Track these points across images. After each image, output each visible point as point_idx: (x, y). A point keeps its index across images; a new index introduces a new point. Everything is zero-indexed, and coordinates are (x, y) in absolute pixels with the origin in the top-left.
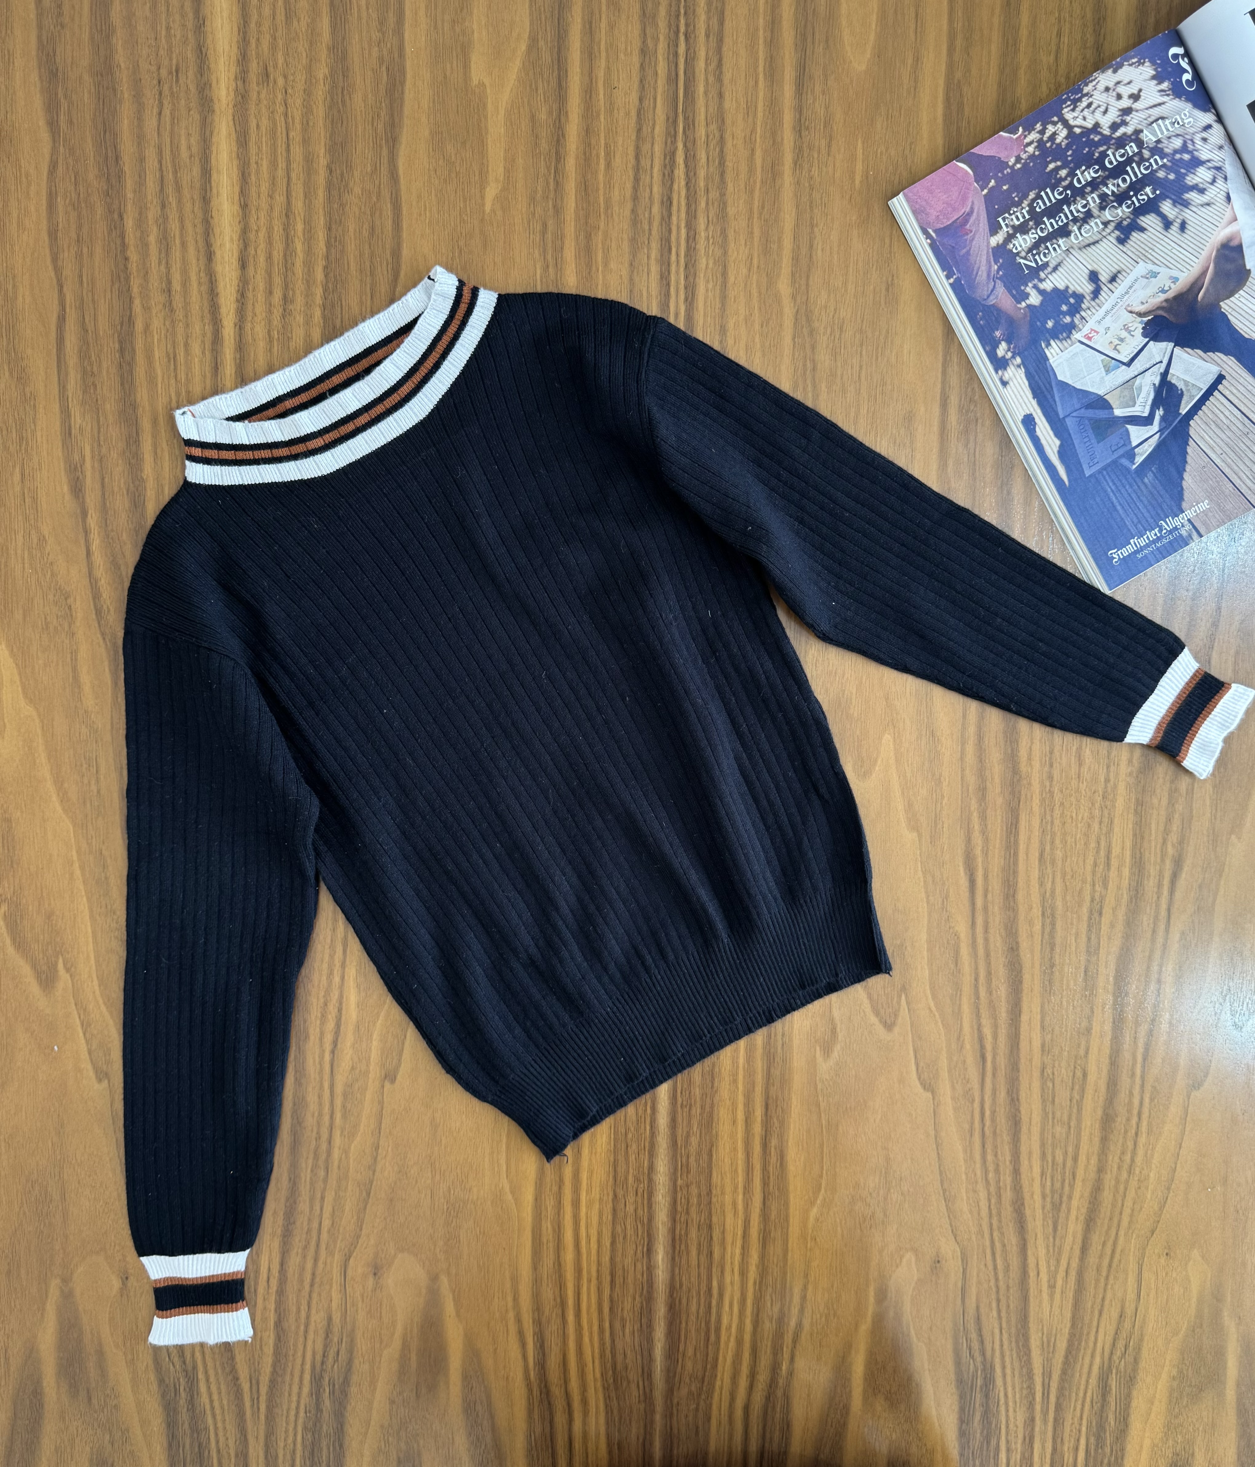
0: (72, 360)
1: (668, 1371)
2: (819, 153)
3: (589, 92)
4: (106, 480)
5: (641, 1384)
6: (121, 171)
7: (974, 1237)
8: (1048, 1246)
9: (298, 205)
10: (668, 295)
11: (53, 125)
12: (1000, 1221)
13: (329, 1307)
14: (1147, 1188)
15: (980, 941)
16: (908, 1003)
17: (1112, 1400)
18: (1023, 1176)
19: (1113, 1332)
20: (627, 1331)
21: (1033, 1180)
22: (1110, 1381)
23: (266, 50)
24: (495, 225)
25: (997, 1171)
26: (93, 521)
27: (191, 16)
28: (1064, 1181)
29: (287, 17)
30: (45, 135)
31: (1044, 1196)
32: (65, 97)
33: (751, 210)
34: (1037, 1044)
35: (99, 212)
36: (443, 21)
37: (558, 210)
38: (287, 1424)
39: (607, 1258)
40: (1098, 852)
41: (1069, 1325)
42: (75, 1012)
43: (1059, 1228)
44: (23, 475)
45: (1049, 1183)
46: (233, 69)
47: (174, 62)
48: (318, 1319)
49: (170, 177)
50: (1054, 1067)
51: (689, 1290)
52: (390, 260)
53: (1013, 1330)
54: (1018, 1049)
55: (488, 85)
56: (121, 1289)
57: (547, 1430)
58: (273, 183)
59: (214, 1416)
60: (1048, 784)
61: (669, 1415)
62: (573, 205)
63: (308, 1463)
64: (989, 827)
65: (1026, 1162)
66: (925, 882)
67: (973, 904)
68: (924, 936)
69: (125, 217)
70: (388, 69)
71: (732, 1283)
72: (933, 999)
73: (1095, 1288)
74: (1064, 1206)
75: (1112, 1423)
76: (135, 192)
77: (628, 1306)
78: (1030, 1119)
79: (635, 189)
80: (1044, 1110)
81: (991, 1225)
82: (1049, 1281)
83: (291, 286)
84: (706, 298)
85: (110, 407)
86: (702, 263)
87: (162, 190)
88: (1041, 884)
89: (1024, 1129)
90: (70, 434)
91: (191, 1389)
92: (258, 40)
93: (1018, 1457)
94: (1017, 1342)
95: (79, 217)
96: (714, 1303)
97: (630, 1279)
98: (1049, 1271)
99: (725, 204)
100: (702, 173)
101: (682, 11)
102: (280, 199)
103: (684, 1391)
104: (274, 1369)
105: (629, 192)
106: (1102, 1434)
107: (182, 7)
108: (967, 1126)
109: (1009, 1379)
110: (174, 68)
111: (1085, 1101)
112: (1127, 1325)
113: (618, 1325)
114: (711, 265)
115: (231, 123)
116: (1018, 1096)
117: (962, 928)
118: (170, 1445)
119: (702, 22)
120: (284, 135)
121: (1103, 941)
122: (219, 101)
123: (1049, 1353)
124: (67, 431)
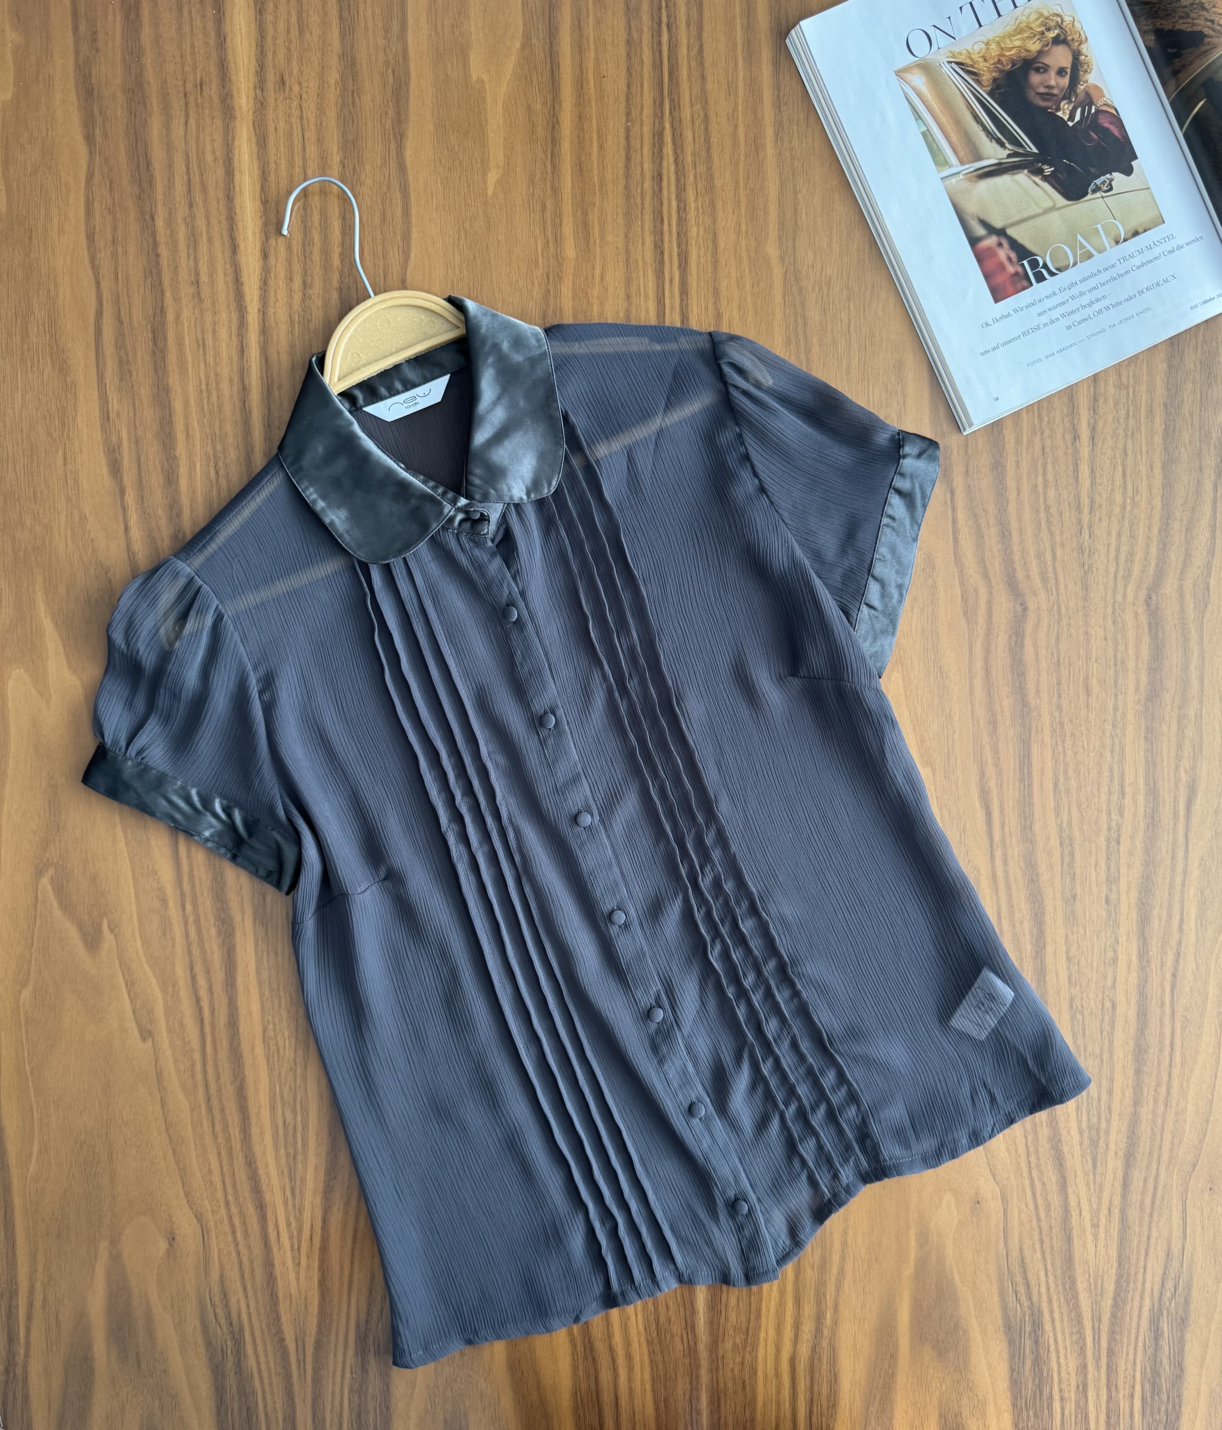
0: (109, 350)
1: (712, 1323)
3: (580, 81)
4: (142, 460)
5: (685, 1336)
8: (1088, 1184)
10: (662, 262)
11: (89, 139)
14: (1185, 1121)
17: (1164, 1343)
19: (1161, 1272)
22: (1161, 1324)
23: (282, 61)
24: (497, 207)
26: (130, 498)
27: (213, 35)
28: (1100, 1115)
29: (300, 31)
30: (82, 149)
31: (1081, 1132)
32: (100, 114)
33: (737, 182)
35: (132, 215)
36: (443, 26)
37: (556, 191)
38: (334, 1385)
40: (1112, 780)
41: (1115, 1265)
42: (120, 973)
44: (65, 458)
46: (253, 79)
47: (198, 77)
49: (196, 179)
52: (401, 243)
56: (168, 1250)
57: (593, 1387)
59: (261, 1379)
61: (714, 1369)
62: (570, 185)
63: (355, 1426)
64: (1002, 759)
69: (156, 216)
70: (394, 72)
73: (1140, 1226)
74: (1102, 1142)
75: (1167, 1368)
76: (164, 194)
79: (627, 167)
81: (1029, 1162)
82: (1092, 1220)
83: (309, 272)
84: (698, 264)
85: (145, 392)
86: (693, 231)
87: (189, 192)
88: (1057, 815)
90: (108, 419)
91: (238, 1351)
92: (274, 52)
93: (1073, 1406)
94: (1064, 1284)
95: (115, 220)
99: (712, 177)
103: (729, 1345)
104: (320, 1329)
106: (1157, 1380)
107: (205, 27)
109: (1057, 1323)
111: (1116, 1032)
112: (1175, 1264)
115: (251, 128)
118: (219, 1410)
119: (682, 13)
120: (300, 136)
121: (1123, 869)
122: (240, 108)
123: (1096, 1295)
124: (106, 416)
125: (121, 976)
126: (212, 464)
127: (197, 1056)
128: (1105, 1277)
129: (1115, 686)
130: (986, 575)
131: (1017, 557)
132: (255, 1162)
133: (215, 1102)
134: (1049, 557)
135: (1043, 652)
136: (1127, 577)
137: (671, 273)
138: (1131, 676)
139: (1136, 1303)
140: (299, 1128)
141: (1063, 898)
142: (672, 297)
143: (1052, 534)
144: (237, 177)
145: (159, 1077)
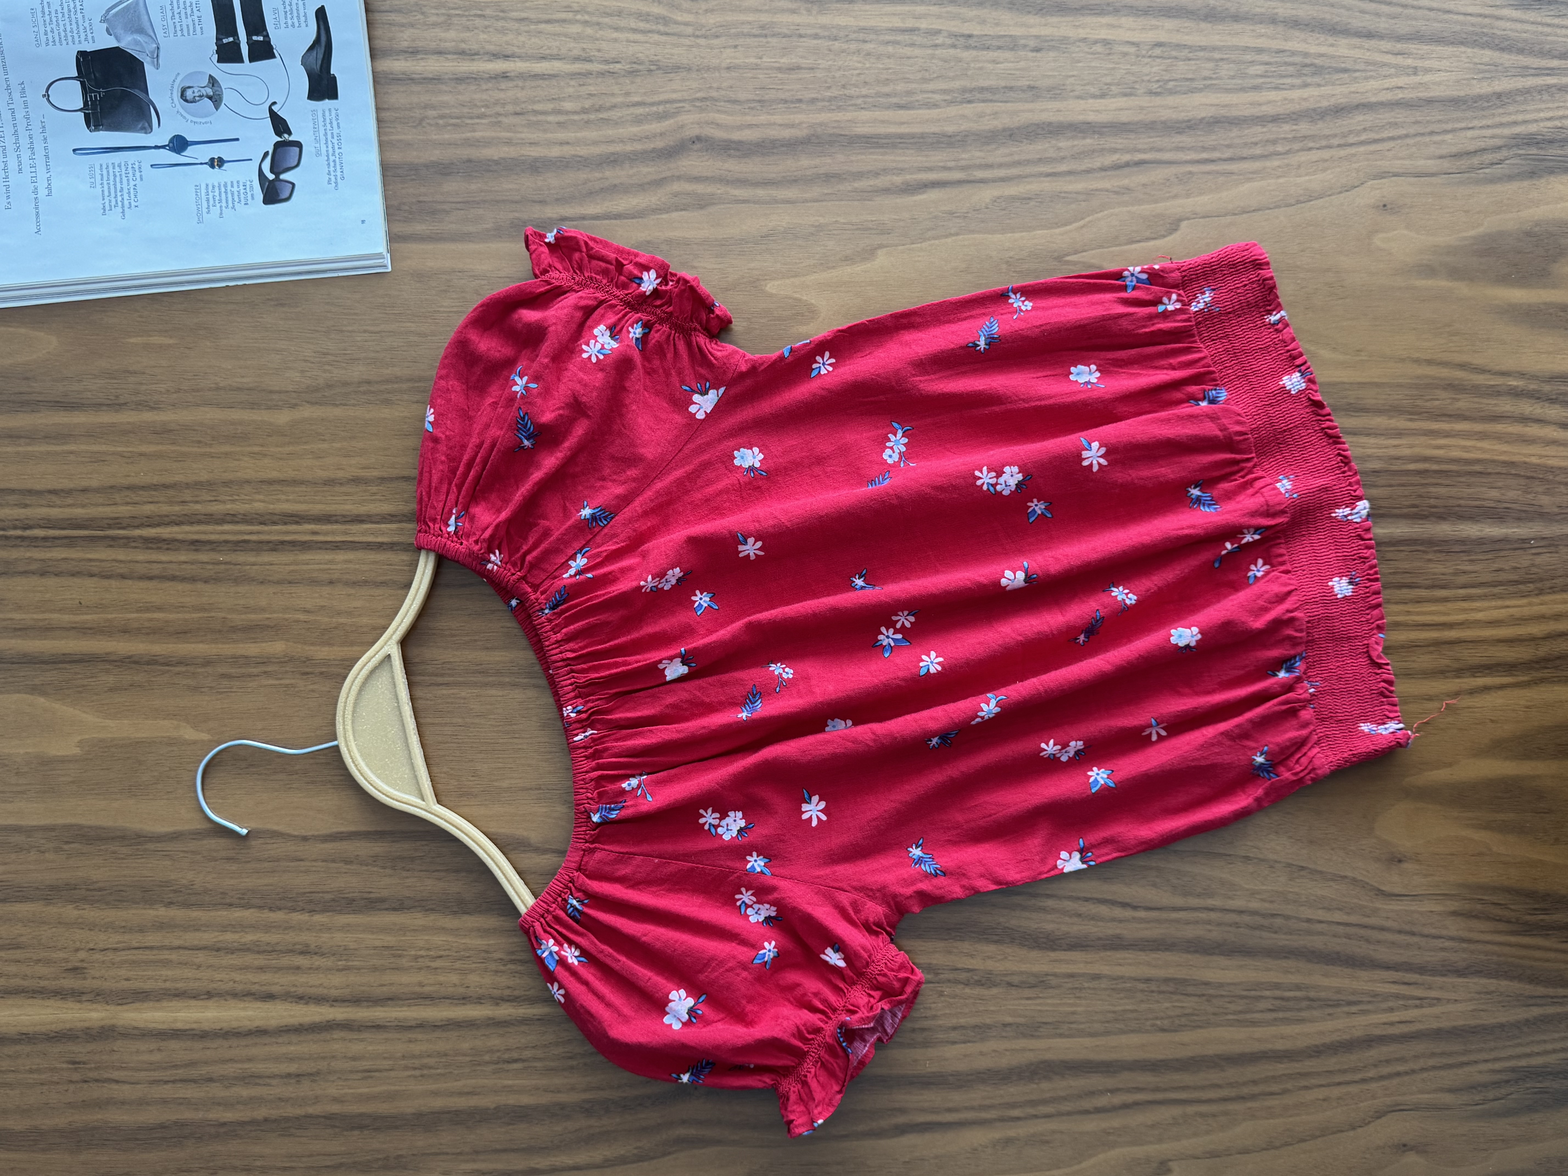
2: (142, 384)
6: (176, 1123)
7: (1355, 166)
9: (208, 937)
12: (1335, 136)
13: (1439, 914)
15: (1002, 173)
16: (1076, 252)
18: (1281, 110)
20: (1469, 568)
21: (1286, 99)
25: (1274, 142)
34: (1122, 102)
43: (1343, 65)
45: (1288, 81)
48: (1454, 927)
50: (1149, 81)
51: (1420, 496)
53: (1469, 114)
54: (1129, 123)
55: (79, 738)
58: (185, 964)
60: (820, 104)
65: (1264, 108)
66: (934, 238)
67: (960, 182)
68: (998, 237)
71: (1411, 446)
72: (1071, 223)
77: (1438, 568)
78: (1212, 105)
80: (1200, 90)
89: (1223, 112)
96: (1435, 467)
97: (1406, 565)
98: (1397, 75)
100: (165, 509)
102: (201, 957)
105: (188, 586)
108: (1221, 179)
110: (71, 1066)
113: (1462, 579)
114: (261, 497)
116: (1184, 121)
117: (987, 194)
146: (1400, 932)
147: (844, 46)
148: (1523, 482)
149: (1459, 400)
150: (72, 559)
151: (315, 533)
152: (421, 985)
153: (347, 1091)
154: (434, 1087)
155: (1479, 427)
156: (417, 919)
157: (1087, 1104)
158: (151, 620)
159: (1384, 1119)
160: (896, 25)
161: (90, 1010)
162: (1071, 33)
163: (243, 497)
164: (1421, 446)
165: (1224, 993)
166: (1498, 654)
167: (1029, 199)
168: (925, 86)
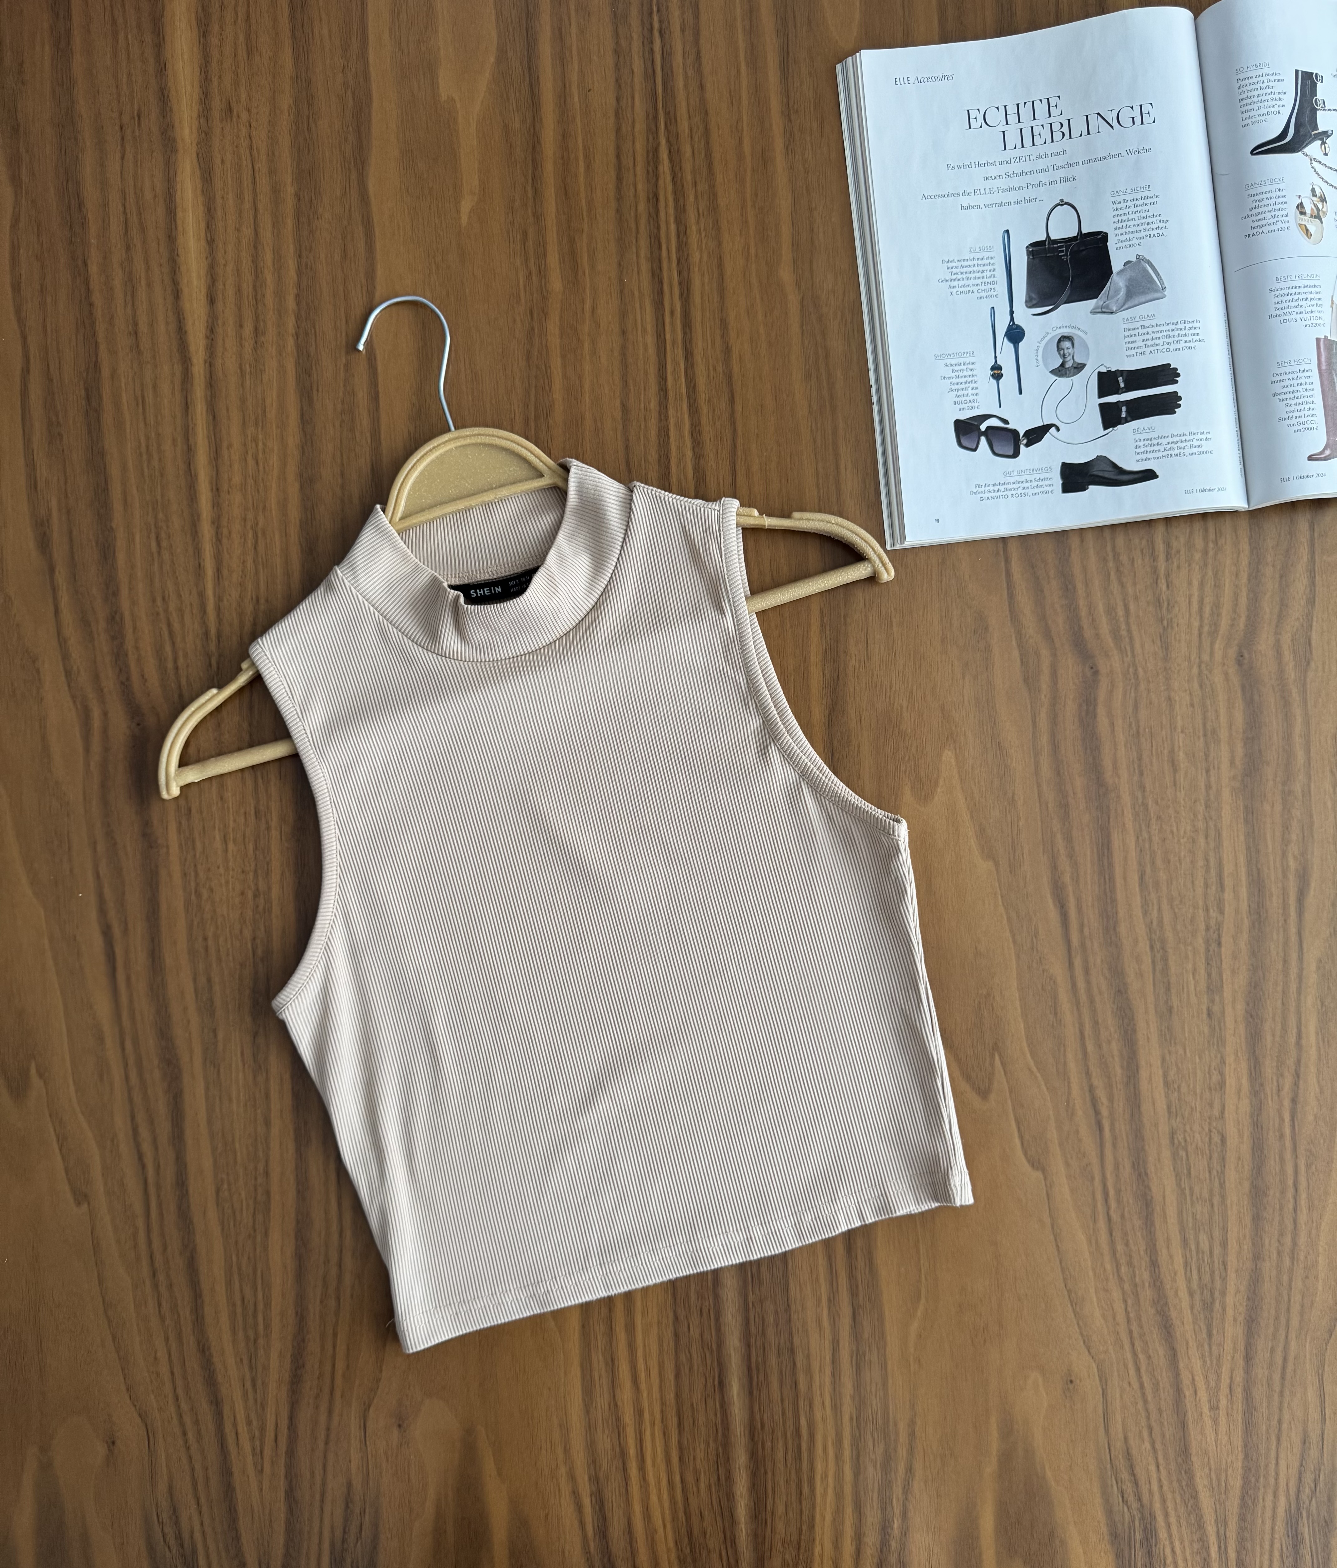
0: (37, 412)
1: (756, 1536)
2: (811, 134)
3: (563, 97)
4: (74, 533)
5: (724, 1553)
6: (85, 218)
7: (1111, 1349)
8: (1203, 1357)
9: (267, 235)
10: (661, 292)
11: (15, 180)
13: (349, 1470)
14: (1316, 1277)
15: (1081, 985)
16: (1003, 1064)
17: (1306, 1551)
18: (1163, 1269)
19: (1296, 1464)
20: (702, 1485)
21: (1175, 1274)
22: (1300, 1527)
23: (229, 87)
24: (473, 238)
25: (1130, 1264)
26: (61, 576)
27: (152, 61)
28: (1212, 1273)
29: (248, 54)
30: (7, 191)
31: (1191, 1294)
32: (27, 151)
33: (743, 200)
34: (1161, 1104)
35: (62, 261)
36: (408, 42)
37: (538, 217)
39: (672, 1395)
40: (1208, 871)
41: (1241, 1456)
42: (50, 1125)
43: (1215, 1332)
45: (1195, 1276)
46: (196, 107)
47: (136, 107)
48: (335, 1485)
49: (134, 219)
50: (1185, 1131)
51: (773, 1431)
52: (364, 282)
53: (1173, 1466)
54: (1140, 1112)
55: (457, 98)
56: (107, 1456)
58: (240, 216)
60: (1139, 794)
62: (554, 210)
64: (1077, 849)
65: (1164, 1251)
66: (1009, 919)
67: (1068, 941)
68: (1015, 984)
69: (89, 262)
70: (353, 93)
71: (824, 1420)
72: (1033, 1058)
73: (1268, 1407)
74: (1217, 1304)
76: (99, 237)
77: (700, 1454)
78: (1164, 1197)
79: (619, 188)
80: (1179, 1185)
81: (1131, 1332)
82: (1210, 1401)
83: (262, 317)
84: (702, 293)
85: (77, 457)
86: (696, 256)
87: (126, 233)
88: (1145, 913)
89: (1158, 1210)
90: (36, 488)
92: (220, 77)
94: (1179, 1481)
95: (43, 267)
96: (804, 1446)
97: (701, 1420)
98: (1208, 1389)
99: (715, 195)
100: (688, 167)
101: (655, 9)
102: (247, 232)
104: (287, 1549)
105: (612, 194)
107: (143, 53)
108: (1088, 1210)
109: (1174, 1528)
110: (136, 112)
111: (1227, 1171)
112: (1314, 1453)
113: (690, 1479)
114: (705, 259)
115: (195, 161)
116: (1146, 1170)
117: (1058, 970)
119: (676, 17)
120: (250, 166)
121: (1226, 975)
122: (183, 140)
123: (1220, 1493)
124: (33, 485)
125: (52, 1130)
126: (153, 536)
127: (140, 1223)
128: (1230, 1471)
129: (1206, 760)
130: (1048, 635)
131: (1083, 612)
132: (209, 1348)
133: (161, 1277)
134: (1121, 612)
135: (1119, 722)
136: (1214, 633)
137: (672, 304)
138: (1224, 748)
139: (1269, 1503)
140: (261, 1306)
141: (1156, 1011)
142: (673, 331)
143: (1122, 585)
144: (180, 215)
145: (96, 1248)
146: (328, 1429)
147: (1200, 817)
148: (795, 1538)
149: (875, 1467)
150: (632, 80)
151: (672, 313)
152: (230, 446)
153: (123, 380)
154: (130, 465)
155: (848, 1489)
156: (293, 440)
157: (141, 1118)
158: (577, 159)
159: (139, 1420)
160: (1226, 869)
161: (191, 128)
162: (1229, 1049)
163: (704, 242)
164: (825, 1431)
165: (258, 1251)
166: (616, 1519)
167: (1056, 1014)
168: (1165, 901)
